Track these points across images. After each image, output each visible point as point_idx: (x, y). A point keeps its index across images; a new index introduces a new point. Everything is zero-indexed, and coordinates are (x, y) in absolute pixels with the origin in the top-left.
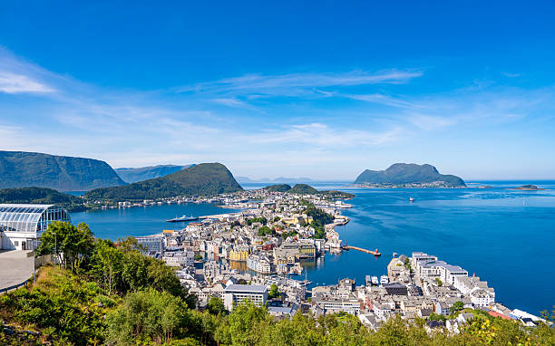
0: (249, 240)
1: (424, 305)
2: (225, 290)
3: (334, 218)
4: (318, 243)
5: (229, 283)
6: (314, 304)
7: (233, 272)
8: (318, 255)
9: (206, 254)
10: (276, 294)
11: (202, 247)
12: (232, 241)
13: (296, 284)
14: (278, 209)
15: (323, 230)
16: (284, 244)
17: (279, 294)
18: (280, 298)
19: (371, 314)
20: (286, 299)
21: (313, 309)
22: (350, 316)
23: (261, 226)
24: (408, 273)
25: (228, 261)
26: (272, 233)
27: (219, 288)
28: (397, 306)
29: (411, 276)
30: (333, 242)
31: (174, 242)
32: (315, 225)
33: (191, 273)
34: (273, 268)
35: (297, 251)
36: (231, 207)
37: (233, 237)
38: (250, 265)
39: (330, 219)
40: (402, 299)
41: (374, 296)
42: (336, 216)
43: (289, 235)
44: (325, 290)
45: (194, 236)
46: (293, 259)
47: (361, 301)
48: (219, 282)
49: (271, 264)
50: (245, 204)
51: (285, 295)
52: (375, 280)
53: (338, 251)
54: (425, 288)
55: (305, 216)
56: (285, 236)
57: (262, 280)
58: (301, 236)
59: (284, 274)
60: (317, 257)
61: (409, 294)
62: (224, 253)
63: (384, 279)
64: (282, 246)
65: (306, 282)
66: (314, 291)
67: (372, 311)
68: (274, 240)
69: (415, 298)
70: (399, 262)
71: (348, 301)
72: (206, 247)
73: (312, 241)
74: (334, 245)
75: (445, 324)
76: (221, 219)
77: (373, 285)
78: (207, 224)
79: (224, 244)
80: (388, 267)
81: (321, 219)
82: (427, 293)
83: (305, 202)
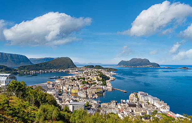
0: (78, 85)
1: (142, 111)
2: (70, 104)
3: (110, 78)
4: (104, 87)
5: (71, 101)
6: (102, 109)
7: (73, 97)
8: (104, 91)
9: (63, 90)
10: (88, 106)
11: (61, 88)
12: (72, 86)
13: (95, 102)
14: (89, 74)
15: (105, 82)
16: (91, 87)
17: (89, 106)
18: (89, 107)
19: (123, 114)
20: (92, 108)
21: (101, 111)
22: (115, 114)
23: (83, 80)
24: (137, 99)
25: (71, 93)
26: (87, 83)
27: (67, 103)
28: (133, 111)
29: (138, 100)
30: (109, 87)
31: (51, 86)
32: (103, 80)
33: (57, 97)
34: (87, 96)
35: (96, 90)
36: (72, 73)
37: (73, 84)
38: (79, 94)
39: (108, 78)
40: (134, 109)
41: (124, 107)
42: (110, 77)
43: (93, 84)
44: (106, 104)
45: (58, 84)
46: (94, 93)
47: (119, 109)
48: (68, 101)
49: (86, 94)
50: (77, 72)
51: (91, 106)
52: (124, 101)
53: (111, 90)
54: (143, 105)
55: (99, 77)
56: (92, 84)
57: (83, 100)
58: (97, 85)
59: (91, 98)
60: (103, 92)
61: (137, 107)
62: (69, 90)
63: (128, 101)
64: (90, 88)
65: (99, 101)
66: (102, 105)
67: (123, 113)
68: (88, 86)
69: (139, 108)
70: (134, 95)
71: (114, 108)
72: (63, 88)
73: (101, 86)
74: (109, 88)
75: (150, 118)
76: (68, 78)
77: (123, 103)
78: (63, 80)
79: (69, 87)
80: (129, 97)
81: (105, 78)
82: (144, 107)
83: (99, 72)
